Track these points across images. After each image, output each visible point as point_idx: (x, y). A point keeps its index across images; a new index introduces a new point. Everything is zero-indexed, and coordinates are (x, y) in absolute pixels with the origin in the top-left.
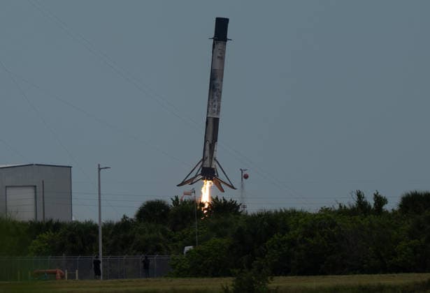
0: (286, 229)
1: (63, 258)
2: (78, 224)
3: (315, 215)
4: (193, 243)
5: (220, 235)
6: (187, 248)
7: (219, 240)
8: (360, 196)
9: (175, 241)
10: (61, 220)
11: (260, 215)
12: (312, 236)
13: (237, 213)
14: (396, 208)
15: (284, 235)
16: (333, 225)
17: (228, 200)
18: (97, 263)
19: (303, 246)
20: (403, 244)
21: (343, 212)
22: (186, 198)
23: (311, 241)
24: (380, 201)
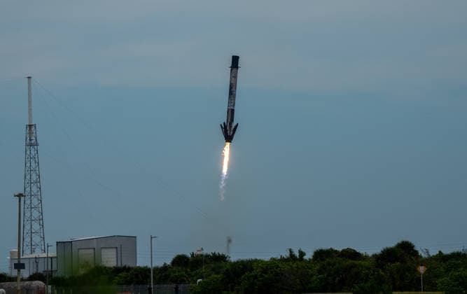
0: (252, 269)
1: (132, 286)
2: (140, 268)
3: (267, 262)
4: (202, 278)
5: (217, 273)
6: (199, 280)
7: (216, 276)
8: (291, 251)
9: (193, 276)
10: (131, 266)
11: (238, 262)
12: (266, 273)
13: (225, 261)
14: (311, 258)
15: (250, 272)
16: (278, 267)
17: (221, 254)
18: (150, 289)
19: (260, 279)
20: (315, 277)
21: (283, 260)
22: (199, 253)
23: (266, 276)
24: (302, 254)
